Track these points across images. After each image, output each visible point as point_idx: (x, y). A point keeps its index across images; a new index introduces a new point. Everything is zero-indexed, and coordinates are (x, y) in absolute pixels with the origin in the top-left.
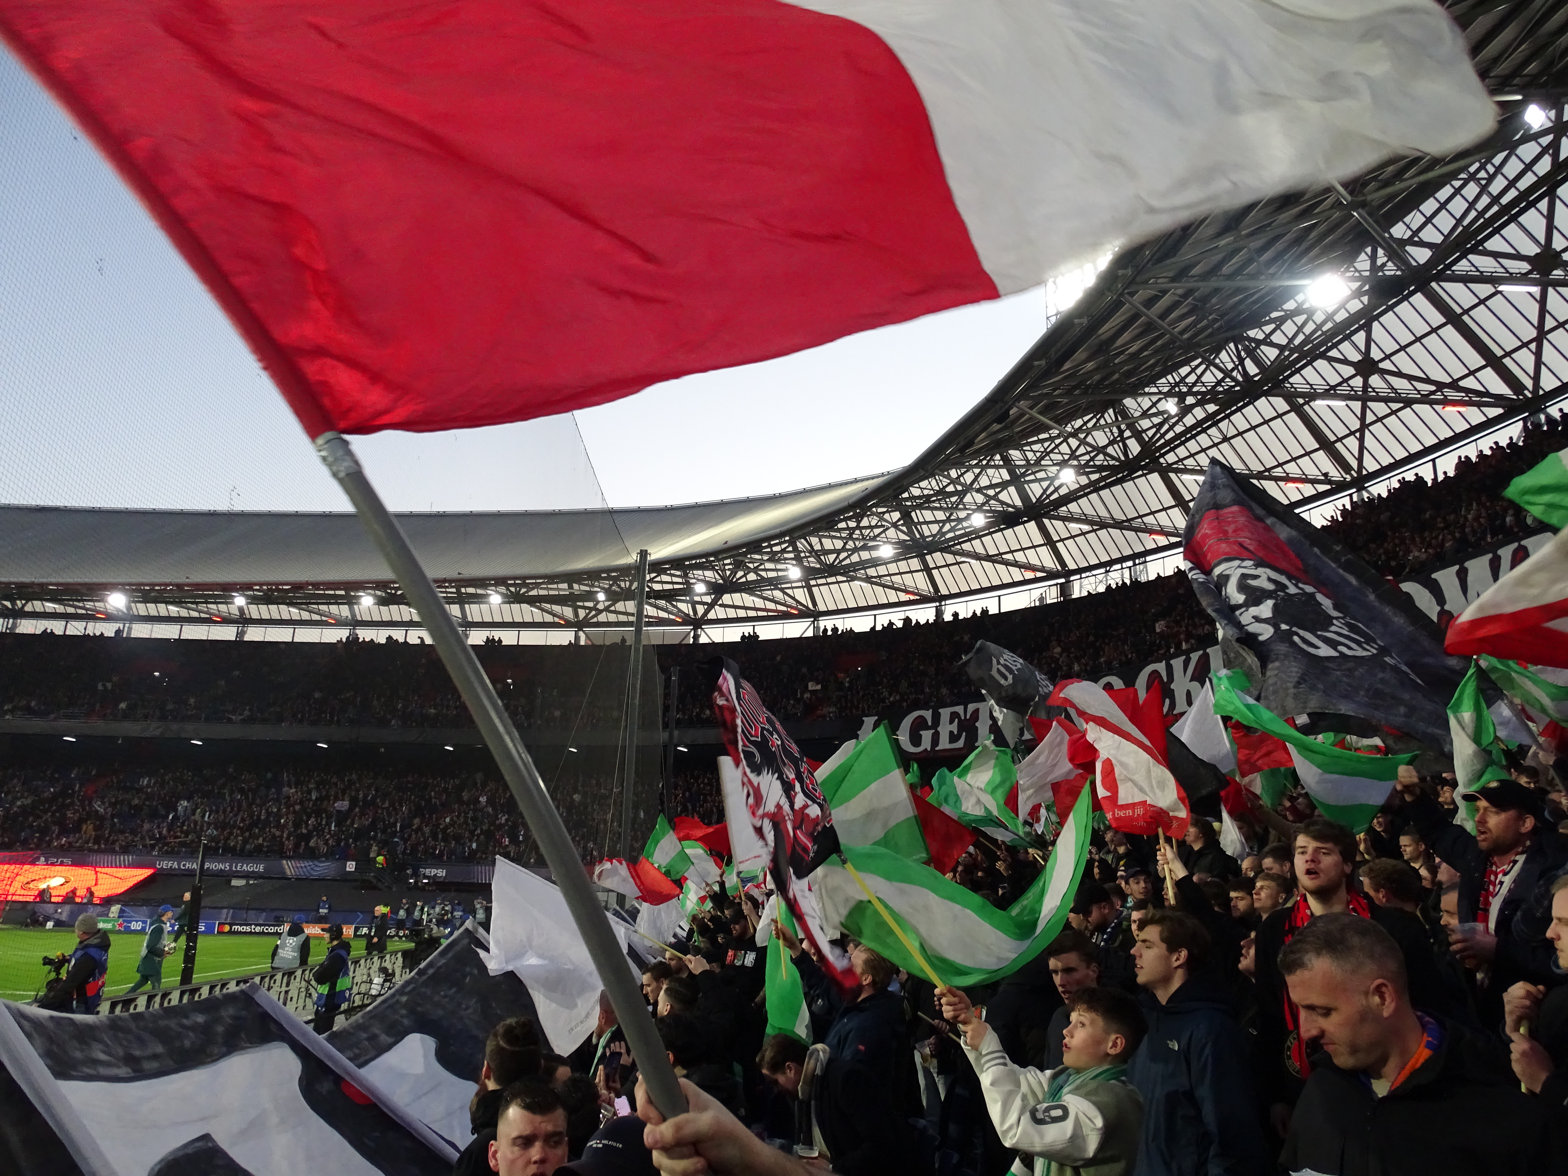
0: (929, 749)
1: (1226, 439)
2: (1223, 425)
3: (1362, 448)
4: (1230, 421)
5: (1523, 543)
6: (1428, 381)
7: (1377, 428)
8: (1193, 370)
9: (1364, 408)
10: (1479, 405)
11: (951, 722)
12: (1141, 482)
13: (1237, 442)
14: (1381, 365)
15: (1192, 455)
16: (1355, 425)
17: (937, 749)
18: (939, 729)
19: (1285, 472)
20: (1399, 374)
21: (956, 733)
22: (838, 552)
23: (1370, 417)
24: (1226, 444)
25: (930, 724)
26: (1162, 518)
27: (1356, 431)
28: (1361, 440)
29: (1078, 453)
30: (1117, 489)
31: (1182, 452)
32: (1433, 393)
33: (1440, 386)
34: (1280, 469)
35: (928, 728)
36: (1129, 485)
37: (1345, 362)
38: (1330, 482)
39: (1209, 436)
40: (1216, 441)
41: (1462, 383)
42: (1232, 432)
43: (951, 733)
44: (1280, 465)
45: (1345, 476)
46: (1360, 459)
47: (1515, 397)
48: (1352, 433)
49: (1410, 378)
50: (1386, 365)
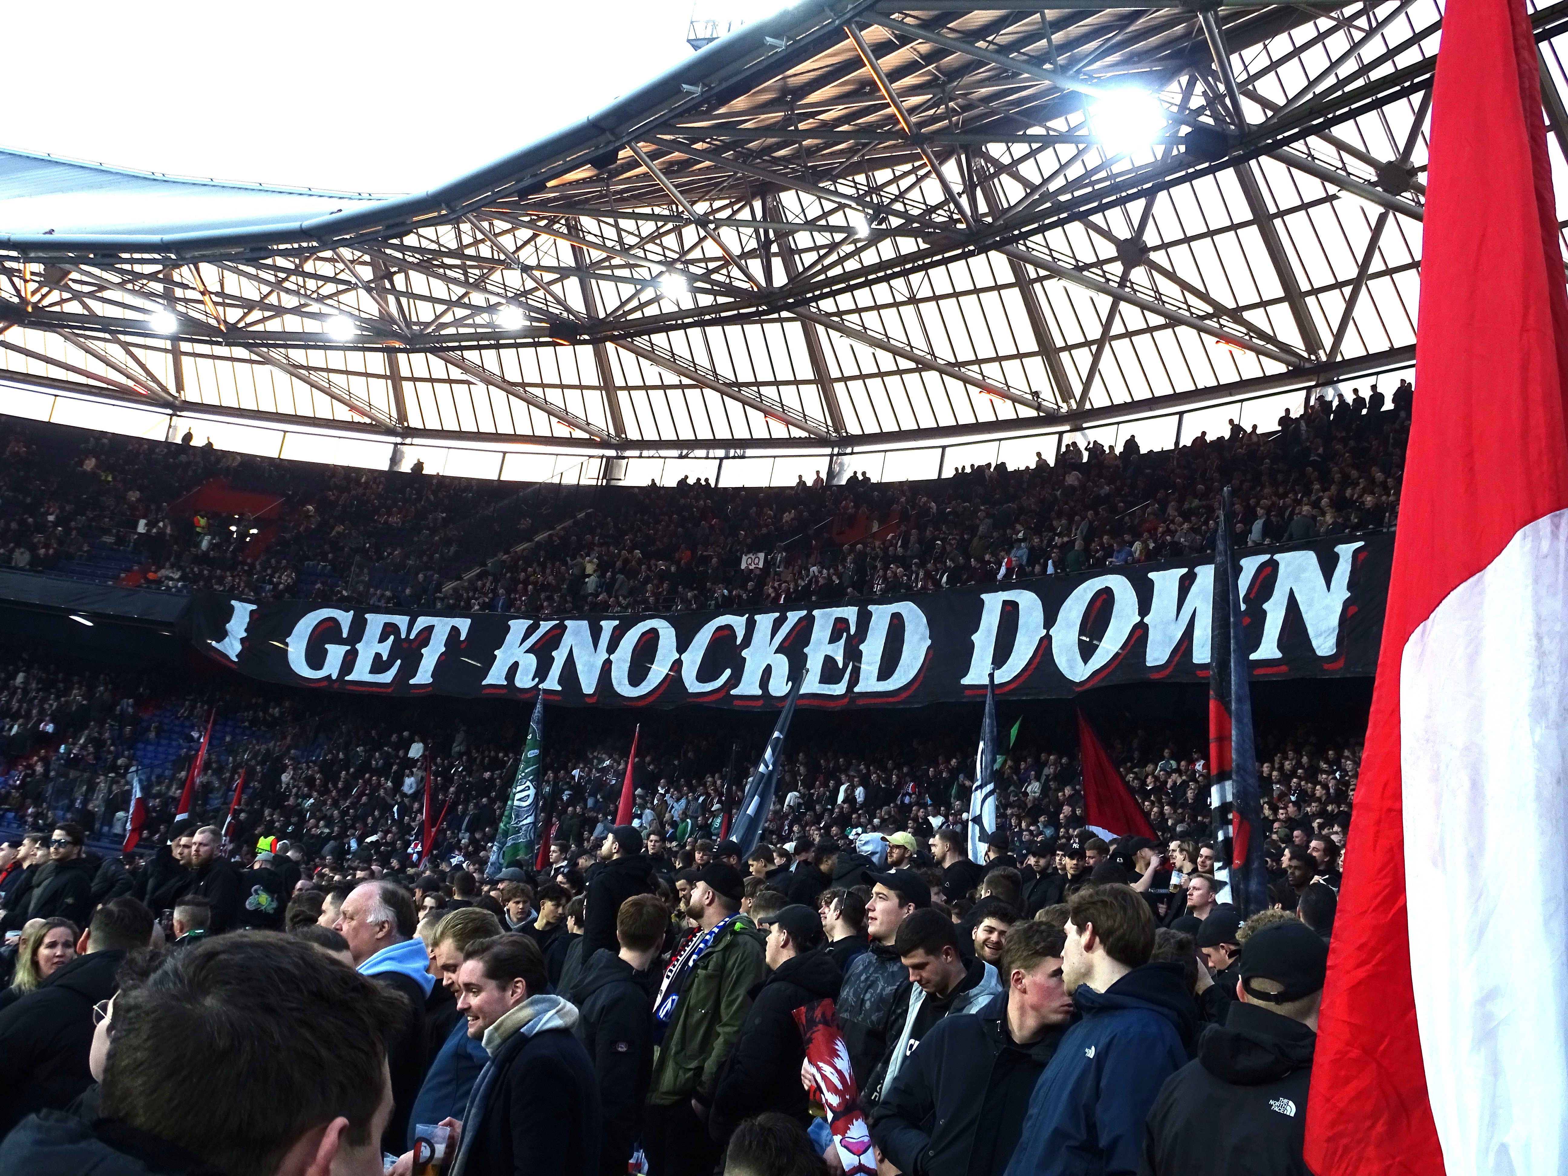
0: (334, 677)
1: (913, 300)
2: (916, 278)
3: (1094, 368)
4: (927, 273)
5: (1277, 557)
6: (1204, 297)
7: (1122, 346)
8: (896, 179)
9: (1114, 310)
10: (1259, 352)
11: (382, 640)
12: (773, 329)
13: (928, 309)
14: (1154, 256)
15: (858, 311)
16: (1094, 332)
17: (347, 678)
18: (358, 646)
19: (982, 373)
20: (1172, 276)
21: (385, 658)
22: (249, 305)
23: (1117, 328)
24: (911, 308)
25: (345, 635)
26: (789, 394)
27: (1093, 342)
28: (1097, 358)
29: (690, 256)
30: (733, 330)
31: (845, 301)
32: (1209, 316)
33: (1219, 310)
34: (975, 368)
35: (341, 641)
36: (753, 330)
37: (1107, 235)
38: (1039, 408)
39: (891, 287)
40: (900, 298)
41: (1247, 315)
42: (925, 292)
43: (378, 656)
44: (978, 362)
45: (1060, 403)
46: (1087, 385)
47: (1305, 355)
48: (1087, 344)
49: (1185, 286)
50: (1158, 257)
